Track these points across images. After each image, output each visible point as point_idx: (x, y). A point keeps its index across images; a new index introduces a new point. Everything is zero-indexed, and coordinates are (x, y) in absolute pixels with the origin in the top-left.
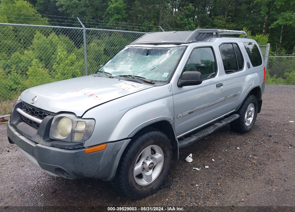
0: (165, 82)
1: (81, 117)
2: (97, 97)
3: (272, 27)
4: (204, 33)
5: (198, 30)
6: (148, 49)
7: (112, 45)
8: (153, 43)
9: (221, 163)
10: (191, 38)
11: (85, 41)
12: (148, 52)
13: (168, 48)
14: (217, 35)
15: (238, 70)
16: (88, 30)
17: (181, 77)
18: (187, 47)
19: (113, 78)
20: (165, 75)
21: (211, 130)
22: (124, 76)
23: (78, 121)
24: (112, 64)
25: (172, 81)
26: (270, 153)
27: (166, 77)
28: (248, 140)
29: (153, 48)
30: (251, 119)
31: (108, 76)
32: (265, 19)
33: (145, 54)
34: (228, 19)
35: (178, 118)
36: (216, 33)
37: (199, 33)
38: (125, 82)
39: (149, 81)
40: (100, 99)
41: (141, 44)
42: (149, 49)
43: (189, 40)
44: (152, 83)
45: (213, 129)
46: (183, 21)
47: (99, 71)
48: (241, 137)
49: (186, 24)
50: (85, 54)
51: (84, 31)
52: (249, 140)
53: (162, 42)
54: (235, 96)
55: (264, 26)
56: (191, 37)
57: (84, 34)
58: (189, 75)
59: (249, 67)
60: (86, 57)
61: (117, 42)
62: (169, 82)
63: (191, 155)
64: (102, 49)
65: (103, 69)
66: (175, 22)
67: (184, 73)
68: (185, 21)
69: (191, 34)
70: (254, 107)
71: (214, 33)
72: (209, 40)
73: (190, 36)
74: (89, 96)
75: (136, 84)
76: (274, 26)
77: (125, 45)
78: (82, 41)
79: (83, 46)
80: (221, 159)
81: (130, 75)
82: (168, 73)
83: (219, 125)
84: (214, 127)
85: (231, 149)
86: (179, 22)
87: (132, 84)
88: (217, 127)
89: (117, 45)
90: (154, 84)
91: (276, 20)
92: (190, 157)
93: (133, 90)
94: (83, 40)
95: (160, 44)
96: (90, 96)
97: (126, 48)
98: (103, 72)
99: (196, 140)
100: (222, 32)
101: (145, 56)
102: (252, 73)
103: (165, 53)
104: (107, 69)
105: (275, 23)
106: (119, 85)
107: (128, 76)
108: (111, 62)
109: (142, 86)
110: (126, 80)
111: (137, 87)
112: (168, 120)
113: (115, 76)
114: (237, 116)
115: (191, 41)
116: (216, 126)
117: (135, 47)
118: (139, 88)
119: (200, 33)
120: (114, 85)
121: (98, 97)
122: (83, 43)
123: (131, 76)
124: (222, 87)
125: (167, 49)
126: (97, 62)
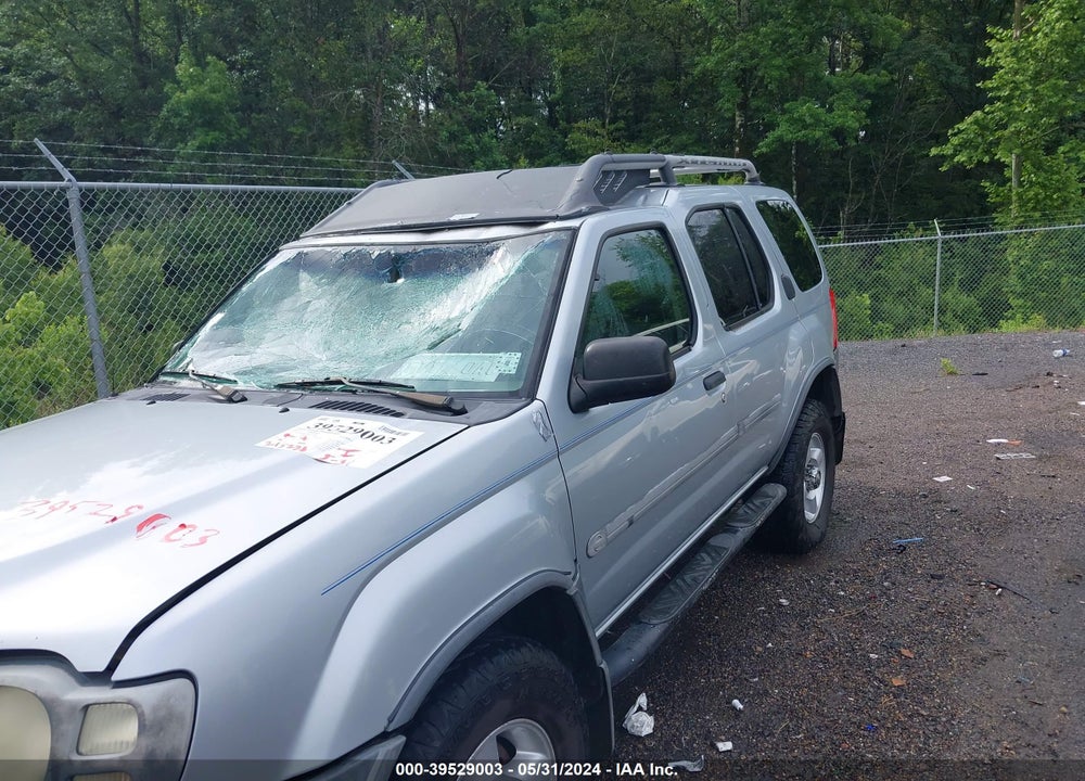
0: (513, 395)
1: (103, 677)
2: (183, 526)
3: (764, 150)
4: (619, 173)
5: (597, 159)
6: (396, 254)
7: (198, 247)
8: (415, 226)
9: (774, 713)
10: (580, 197)
11: (79, 237)
12: (395, 266)
13: (488, 241)
14: (667, 179)
15: (758, 309)
16: (91, 190)
17: (579, 366)
18: (575, 232)
19: (244, 399)
20: (507, 363)
21: (707, 572)
22: (303, 385)
23: (86, 708)
24: (226, 331)
25: (544, 391)
26: (934, 626)
27: (513, 372)
28: (833, 583)
29: (420, 249)
30: (817, 495)
31: (218, 392)
32: (738, 126)
33: (384, 275)
34: (617, 130)
35: (589, 557)
36: (662, 169)
37: (604, 172)
38: (316, 421)
39: (440, 400)
40: (203, 541)
41: (356, 232)
42: (402, 250)
43: (577, 200)
44: (454, 407)
45: (713, 565)
46: (463, 142)
47: (167, 369)
48: (800, 571)
49: (472, 153)
50: (88, 293)
51: (73, 196)
52: (837, 582)
53: (456, 218)
54: (765, 414)
55: (737, 149)
56: (578, 192)
57: (75, 210)
58: (615, 354)
59: (790, 294)
60: (90, 306)
61: (216, 233)
62: (532, 397)
63: (642, 700)
64: (156, 263)
65: (185, 356)
66: (434, 148)
67: (588, 349)
68: (469, 144)
69: (576, 176)
70: (821, 443)
71: (652, 171)
72: (642, 198)
73: (574, 186)
74: (140, 527)
75: (380, 424)
76: (767, 146)
77: (279, 244)
78: (67, 238)
79: (74, 258)
80: (766, 693)
81: (331, 379)
82: (519, 355)
83: (731, 542)
84: (712, 558)
85: (784, 635)
86: (445, 148)
87: (360, 427)
88: (726, 556)
89: (218, 246)
90: (463, 412)
91: (771, 126)
92: (640, 709)
93: (371, 457)
94: (71, 231)
95: (449, 229)
96: (145, 529)
97: (287, 253)
98: (188, 374)
99: (665, 632)
100: (681, 165)
101: (386, 285)
102: (803, 316)
103: (480, 266)
104: (206, 355)
105: (771, 136)
106: (289, 441)
107: (322, 383)
108: (221, 323)
109: (413, 431)
110: (319, 406)
111: (388, 436)
112: (560, 580)
113: (253, 386)
114: (779, 491)
115: (584, 208)
116: (718, 550)
117: (329, 249)
118: (401, 442)
119: (606, 173)
120: (262, 444)
121: (194, 527)
122: (73, 246)
123: (340, 382)
124: (723, 386)
125: (486, 247)
126: (137, 316)
